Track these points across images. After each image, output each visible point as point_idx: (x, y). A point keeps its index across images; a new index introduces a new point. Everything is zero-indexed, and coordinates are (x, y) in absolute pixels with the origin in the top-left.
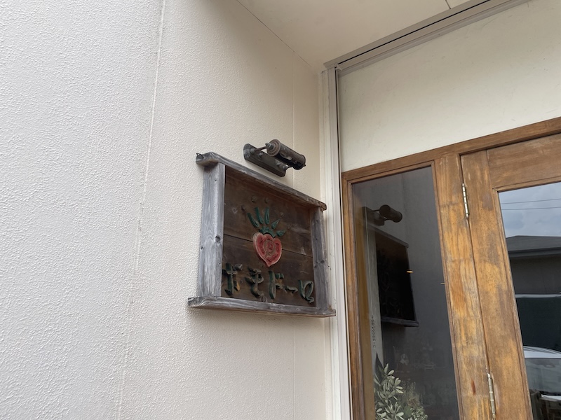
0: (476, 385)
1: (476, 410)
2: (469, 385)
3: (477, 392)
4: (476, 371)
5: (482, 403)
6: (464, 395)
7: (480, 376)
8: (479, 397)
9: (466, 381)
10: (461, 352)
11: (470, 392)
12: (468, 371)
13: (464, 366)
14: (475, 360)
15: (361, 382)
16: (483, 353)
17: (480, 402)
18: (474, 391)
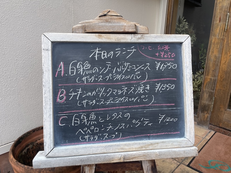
0: (221, 18)
1: (218, 29)
2: (218, 19)
3: (221, 21)
4: (223, 12)
5: (222, 26)
6: (215, 22)
7: (224, 14)
8: (221, 23)
9: (217, 17)
10: (218, 5)
11: (218, 22)
12: (219, 12)
13: (218, 11)
14: (224, 7)
15: (171, 22)
16: (229, 4)
17: (221, 25)
18: (220, 21)
